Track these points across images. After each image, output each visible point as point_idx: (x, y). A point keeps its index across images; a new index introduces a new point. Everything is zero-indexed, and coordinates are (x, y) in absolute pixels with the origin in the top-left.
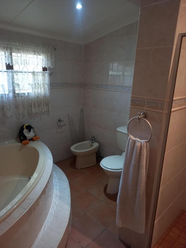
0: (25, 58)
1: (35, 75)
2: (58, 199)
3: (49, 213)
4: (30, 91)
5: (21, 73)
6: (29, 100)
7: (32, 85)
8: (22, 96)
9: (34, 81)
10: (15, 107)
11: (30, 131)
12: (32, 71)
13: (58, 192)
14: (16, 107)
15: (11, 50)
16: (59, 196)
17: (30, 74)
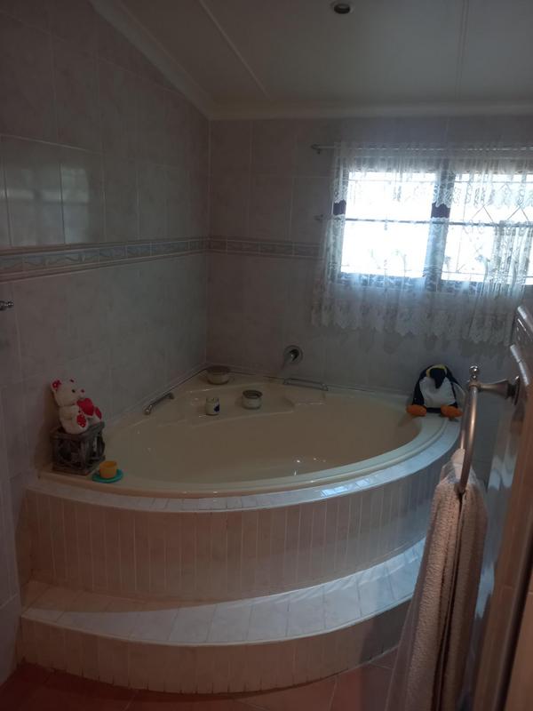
0: (481, 186)
1: (502, 234)
2: (375, 579)
3: (322, 585)
4: (479, 279)
5: (461, 226)
6: (468, 301)
7: (489, 261)
8: (450, 290)
9: (495, 249)
10: (426, 315)
11: (438, 385)
12: (498, 223)
13: (399, 568)
14: (429, 317)
15: (446, 167)
16: (386, 575)
17: (491, 229)
